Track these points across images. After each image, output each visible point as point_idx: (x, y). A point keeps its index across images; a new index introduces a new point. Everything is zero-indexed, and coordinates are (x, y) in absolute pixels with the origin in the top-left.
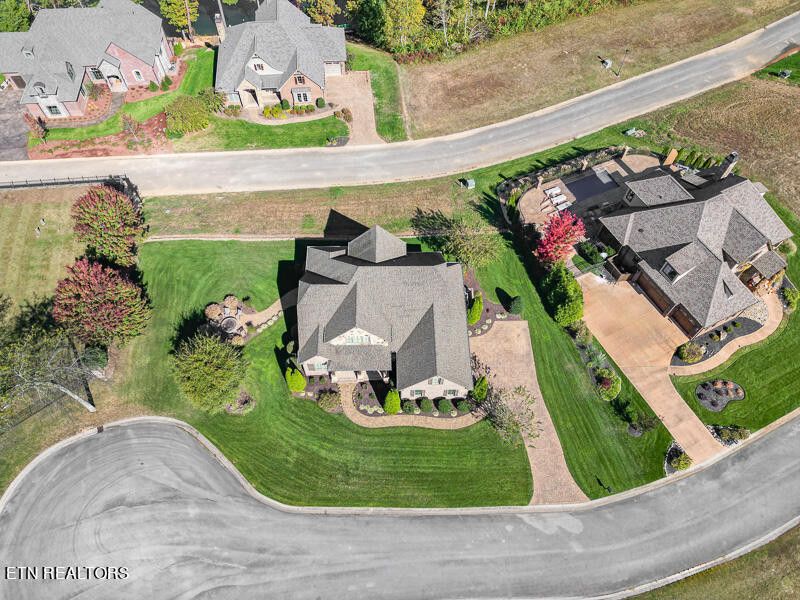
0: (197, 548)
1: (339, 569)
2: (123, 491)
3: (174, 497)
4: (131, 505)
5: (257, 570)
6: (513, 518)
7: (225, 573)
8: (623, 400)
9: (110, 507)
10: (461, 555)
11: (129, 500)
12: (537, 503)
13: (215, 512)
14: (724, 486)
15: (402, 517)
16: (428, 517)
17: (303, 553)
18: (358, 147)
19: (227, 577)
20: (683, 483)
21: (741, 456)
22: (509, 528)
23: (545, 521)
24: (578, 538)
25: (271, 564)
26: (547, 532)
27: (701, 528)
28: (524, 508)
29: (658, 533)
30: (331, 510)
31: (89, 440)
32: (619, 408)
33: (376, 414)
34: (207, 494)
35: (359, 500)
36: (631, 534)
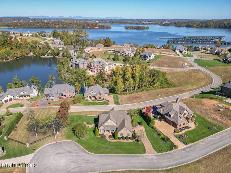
0: (75, 160)
1: (104, 164)
2: (60, 151)
3: (70, 152)
4: (62, 153)
5: (87, 164)
6: (142, 156)
7: (80, 164)
8: (164, 138)
9: (57, 154)
10: (131, 162)
11: (61, 153)
12: (147, 154)
13: (79, 155)
14: (186, 152)
15: (118, 156)
16: (124, 156)
17: (97, 161)
18: (110, 106)
19: (81, 165)
20: (177, 151)
21: (189, 147)
22: (141, 158)
23: (148, 156)
24: (156, 159)
25: (90, 163)
26: (149, 158)
27: (182, 158)
28: (144, 155)
29: (172, 159)
30: (103, 154)
31: (54, 144)
32: (163, 139)
33: (113, 140)
34: (78, 152)
35: (109, 153)
36: (167, 159)
